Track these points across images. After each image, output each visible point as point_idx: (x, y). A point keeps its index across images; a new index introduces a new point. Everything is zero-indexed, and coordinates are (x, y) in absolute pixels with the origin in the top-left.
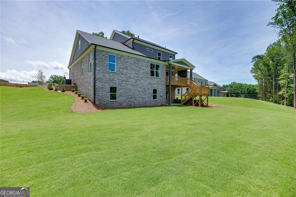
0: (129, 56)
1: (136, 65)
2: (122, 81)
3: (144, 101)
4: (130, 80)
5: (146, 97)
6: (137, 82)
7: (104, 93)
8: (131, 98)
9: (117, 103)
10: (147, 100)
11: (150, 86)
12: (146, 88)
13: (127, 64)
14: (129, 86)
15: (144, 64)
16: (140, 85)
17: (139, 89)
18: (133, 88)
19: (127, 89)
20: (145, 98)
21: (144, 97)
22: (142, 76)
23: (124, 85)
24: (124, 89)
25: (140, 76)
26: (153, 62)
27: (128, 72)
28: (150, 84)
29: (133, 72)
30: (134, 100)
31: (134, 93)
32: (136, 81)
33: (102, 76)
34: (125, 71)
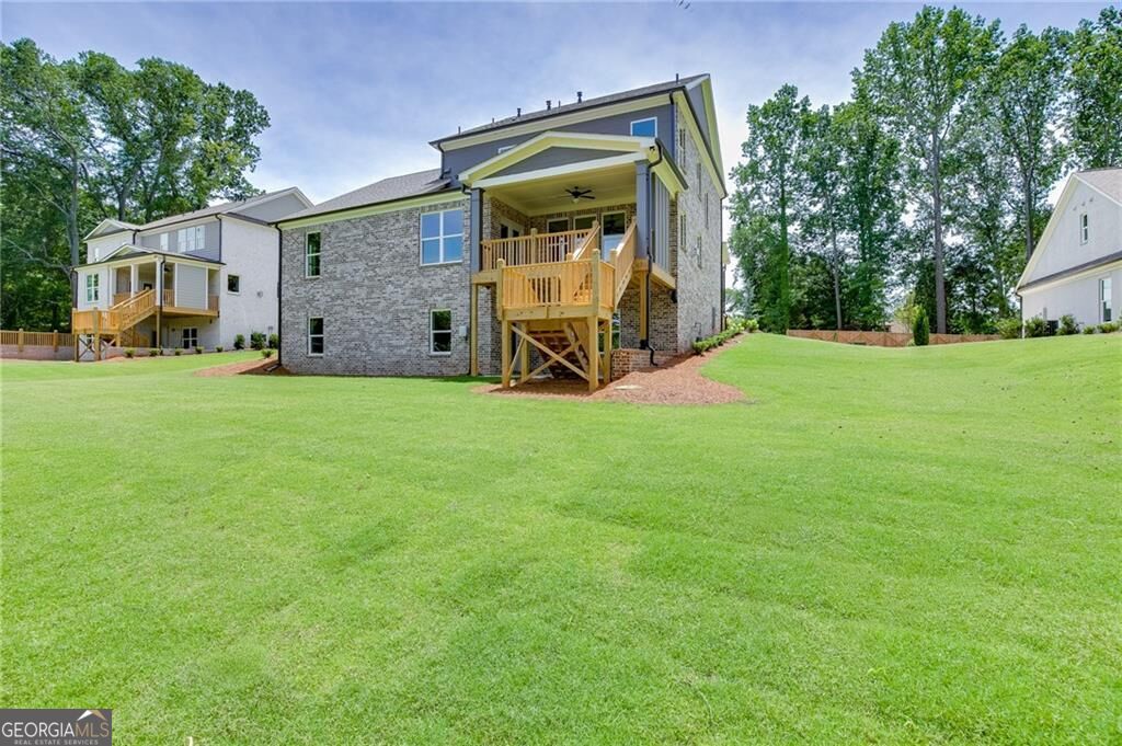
0: (349, 221)
1: (371, 239)
2: (333, 299)
3: (394, 359)
4: (351, 293)
5: (403, 343)
6: (374, 296)
7: (298, 337)
8: (356, 348)
9: (321, 362)
10: (404, 352)
11: (416, 301)
12: (403, 311)
13: (347, 244)
14: (350, 313)
15: (397, 226)
16: (383, 304)
17: (379, 318)
18: (361, 315)
19: (344, 320)
20: (397, 347)
21: (394, 342)
22: (389, 270)
23: (337, 309)
24: (338, 323)
25: (384, 271)
26: (430, 206)
27: (349, 267)
28: (418, 293)
29: (361, 265)
30: (364, 354)
31: (363, 332)
32: (371, 290)
33: (293, 294)
34: (340, 267)
